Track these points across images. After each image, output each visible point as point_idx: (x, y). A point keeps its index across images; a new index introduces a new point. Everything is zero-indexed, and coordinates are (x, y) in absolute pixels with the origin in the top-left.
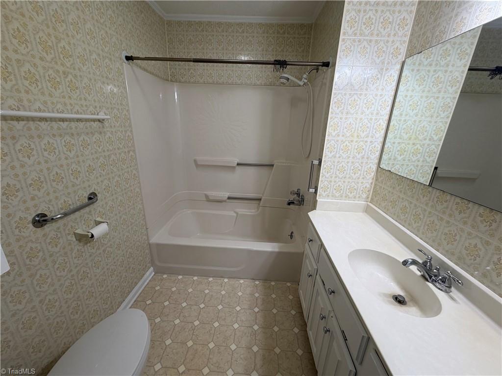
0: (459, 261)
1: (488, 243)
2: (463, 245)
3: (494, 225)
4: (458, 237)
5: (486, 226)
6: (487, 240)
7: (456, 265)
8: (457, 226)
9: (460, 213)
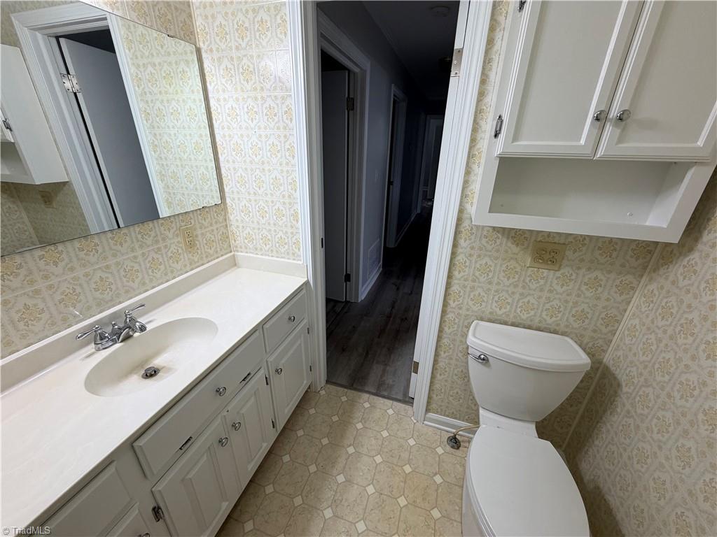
0: (101, 306)
1: (108, 267)
2: (91, 291)
3: (100, 249)
4: (78, 290)
5: (94, 255)
6: (105, 264)
7: (101, 312)
8: (66, 280)
9: (56, 264)
